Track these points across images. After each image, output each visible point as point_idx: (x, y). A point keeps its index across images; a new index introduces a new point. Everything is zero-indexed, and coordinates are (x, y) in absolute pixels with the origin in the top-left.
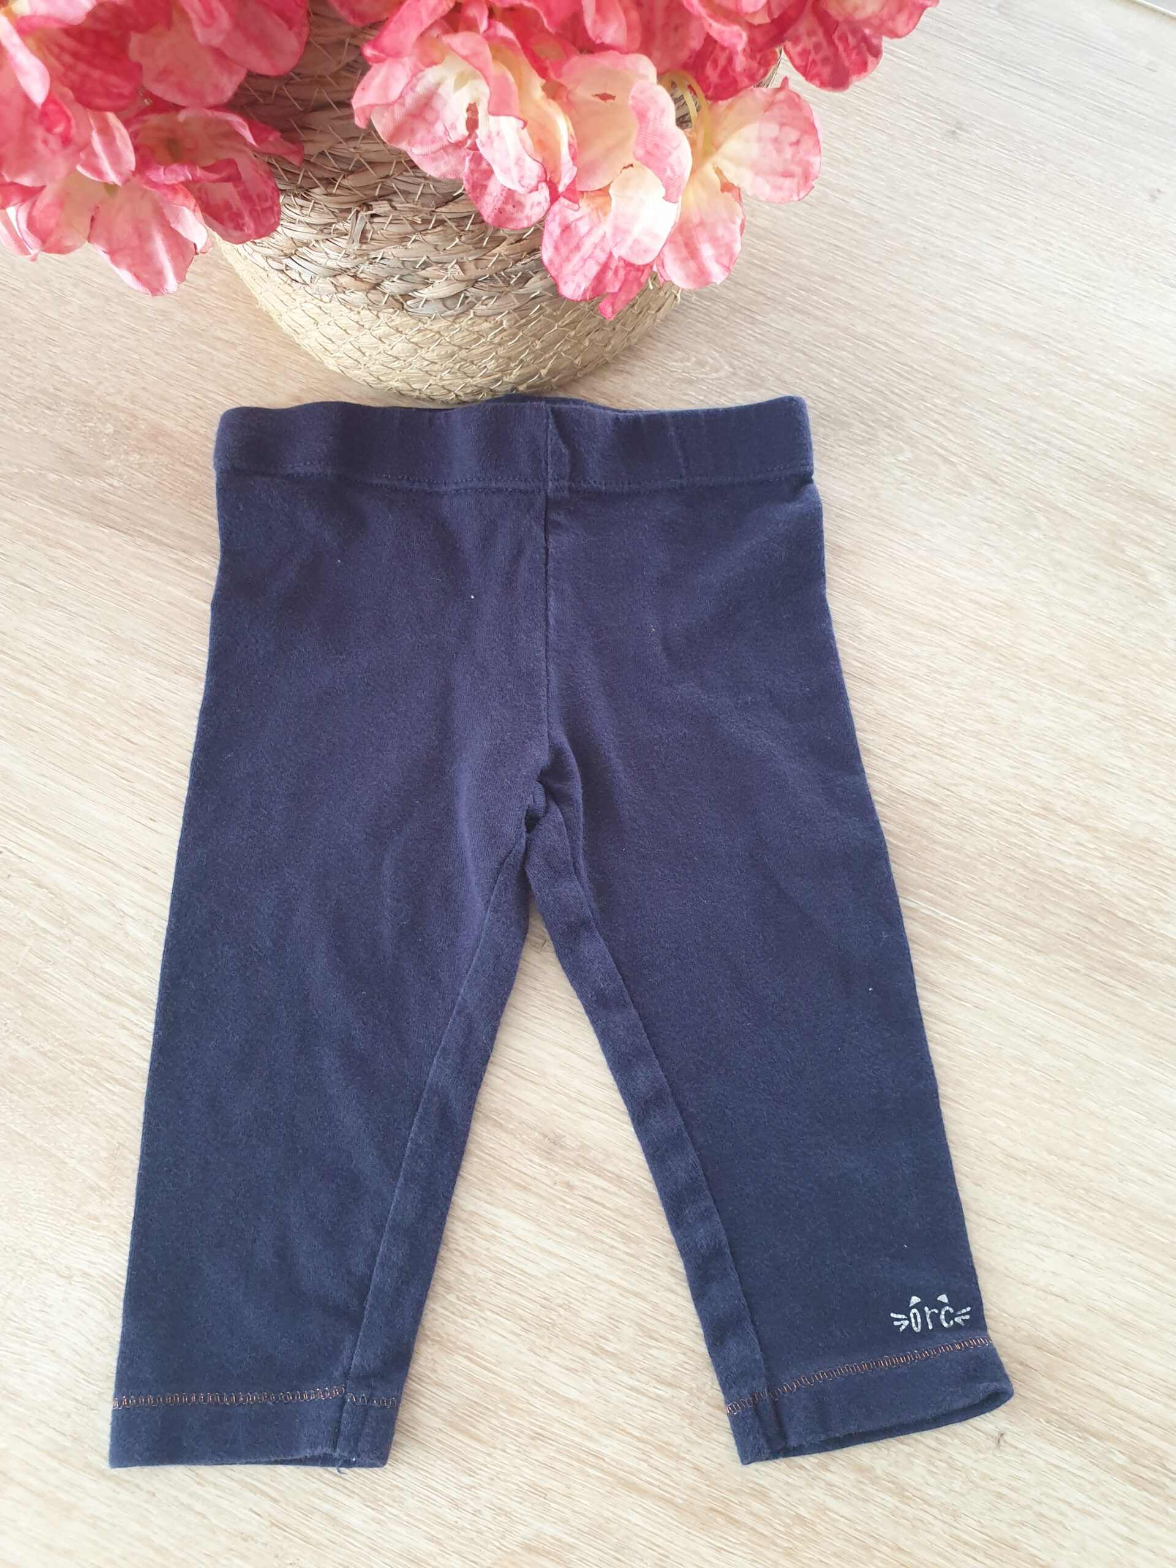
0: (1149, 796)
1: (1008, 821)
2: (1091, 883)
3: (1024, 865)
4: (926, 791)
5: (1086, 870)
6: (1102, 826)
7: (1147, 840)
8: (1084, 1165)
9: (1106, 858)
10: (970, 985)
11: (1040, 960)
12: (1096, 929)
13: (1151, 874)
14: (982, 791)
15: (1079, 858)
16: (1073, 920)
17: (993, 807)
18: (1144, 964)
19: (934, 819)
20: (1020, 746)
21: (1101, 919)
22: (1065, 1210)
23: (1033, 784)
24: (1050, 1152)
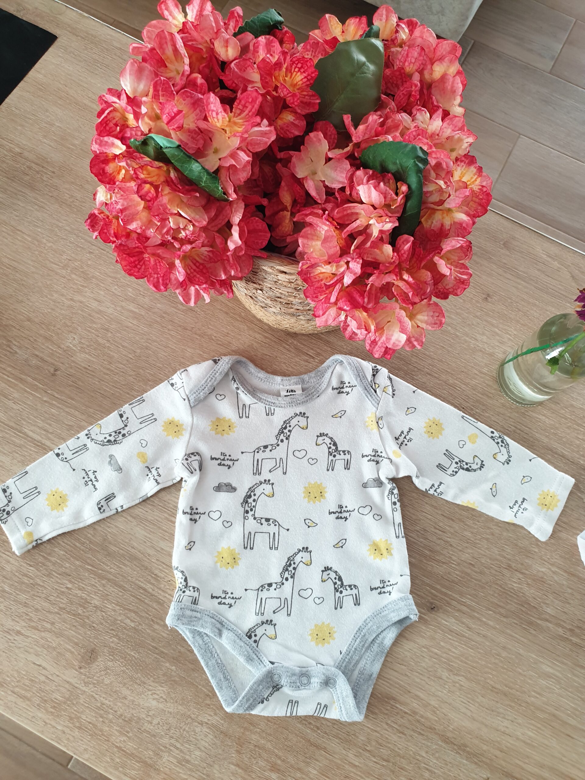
0: (543, 562)
1: (496, 571)
2: (523, 593)
3: (501, 586)
4: (470, 560)
5: (521, 588)
6: (527, 572)
7: (542, 578)
8: (517, 691)
9: (528, 584)
10: (481, 628)
11: (505, 620)
12: (524, 609)
13: (543, 590)
14: (488, 560)
15: (519, 584)
16: (516, 606)
17: (492, 566)
18: (539, 622)
19: (472, 570)
20: (502, 543)
21: (525, 606)
22: (511, 706)
23: (505, 557)
24: (506, 687)
